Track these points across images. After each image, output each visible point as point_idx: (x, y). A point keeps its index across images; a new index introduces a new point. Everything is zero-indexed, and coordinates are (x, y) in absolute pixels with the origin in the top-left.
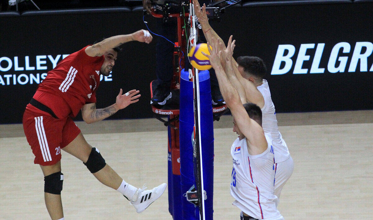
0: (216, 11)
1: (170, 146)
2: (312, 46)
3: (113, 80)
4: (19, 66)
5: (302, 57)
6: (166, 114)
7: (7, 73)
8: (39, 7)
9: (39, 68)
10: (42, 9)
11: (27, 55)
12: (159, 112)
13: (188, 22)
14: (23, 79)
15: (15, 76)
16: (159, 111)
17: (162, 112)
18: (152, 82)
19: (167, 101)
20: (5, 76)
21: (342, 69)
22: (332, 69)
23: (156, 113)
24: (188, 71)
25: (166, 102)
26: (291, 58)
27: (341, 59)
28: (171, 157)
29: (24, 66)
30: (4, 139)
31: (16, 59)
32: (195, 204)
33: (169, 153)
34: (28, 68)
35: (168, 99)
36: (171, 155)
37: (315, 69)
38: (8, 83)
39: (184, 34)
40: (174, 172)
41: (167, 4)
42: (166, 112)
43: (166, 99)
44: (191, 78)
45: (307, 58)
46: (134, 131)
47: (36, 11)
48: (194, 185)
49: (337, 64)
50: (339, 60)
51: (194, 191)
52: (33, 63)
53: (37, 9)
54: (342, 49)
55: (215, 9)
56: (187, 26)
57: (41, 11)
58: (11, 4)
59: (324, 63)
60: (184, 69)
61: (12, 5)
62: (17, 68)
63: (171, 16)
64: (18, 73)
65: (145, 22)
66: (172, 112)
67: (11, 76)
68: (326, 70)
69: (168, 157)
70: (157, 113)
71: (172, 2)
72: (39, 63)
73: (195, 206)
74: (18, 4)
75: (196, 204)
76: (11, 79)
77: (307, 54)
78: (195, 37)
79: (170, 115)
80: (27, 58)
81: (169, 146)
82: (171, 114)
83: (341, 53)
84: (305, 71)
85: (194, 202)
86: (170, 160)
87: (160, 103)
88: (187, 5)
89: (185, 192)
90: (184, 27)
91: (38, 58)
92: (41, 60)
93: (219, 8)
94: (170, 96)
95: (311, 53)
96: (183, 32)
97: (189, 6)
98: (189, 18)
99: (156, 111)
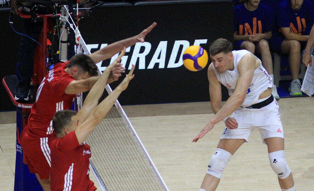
0: (88, 12)
6: (29, 108)
12: (21, 106)
13: (60, 22)
16: (22, 105)
17: (25, 106)
18: (4, 78)
23: (18, 107)
28: (20, 148)
35: (29, 95)
39: (56, 33)
41: (35, 6)
42: (29, 106)
55: (87, 9)
63: (38, 17)
65: (10, 22)
69: (17, 148)
70: (20, 107)
71: (40, 4)
86: (20, 151)
87: (25, 99)
88: (59, 6)
90: (56, 26)
93: (90, 8)
94: (29, 93)
96: (55, 31)
97: (61, 7)
98: (60, 19)
99: (19, 105)
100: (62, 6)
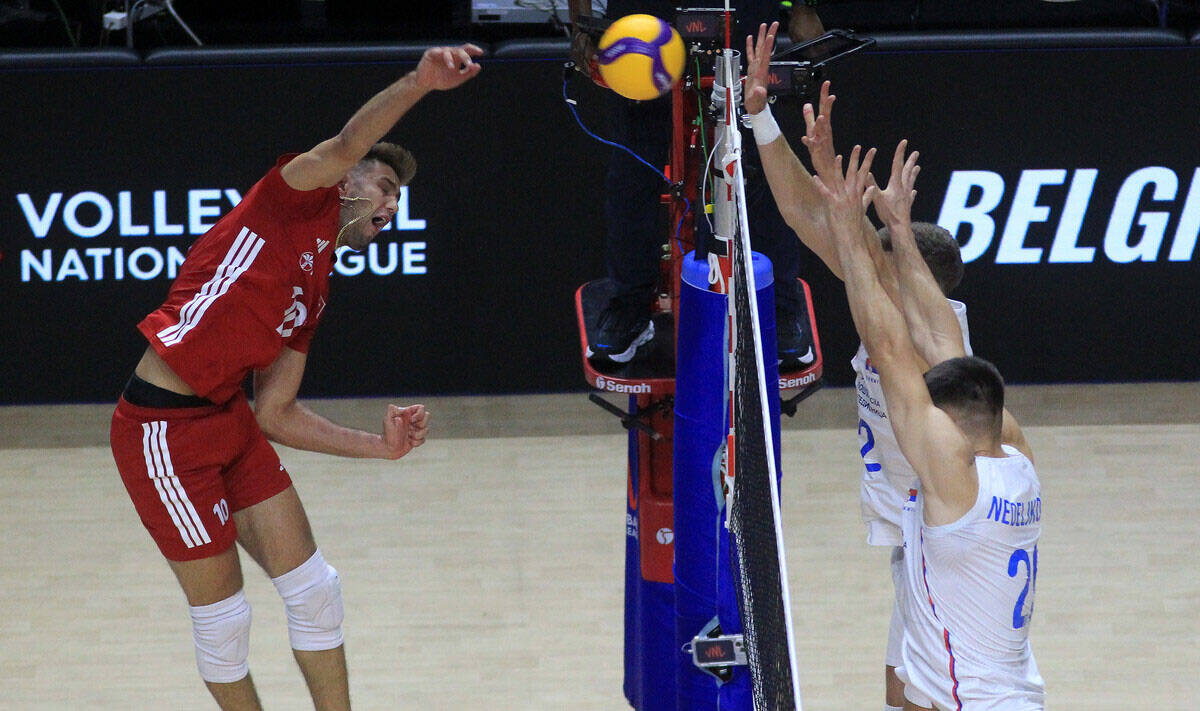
0: (800, 75)
1: (634, 492)
2: (1056, 176)
3: (428, 270)
4: (135, 221)
5: (1026, 210)
6: (630, 391)
7: (96, 242)
8: (199, 37)
9: (197, 228)
10: (209, 42)
11: (160, 188)
12: (606, 385)
13: (711, 108)
14: (146, 263)
15: (119, 252)
16: (608, 382)
17: (617, 386)
18: (580, 289)
19: (638, 348)
20: (90, 252)
21: (1148, 250)
22: (1117, 249)
24: (705, 259)
25: (634, 351)
26: (991, 214)
27: (1147, 218)
28: (635, 524)
29: (150, 222)
30: (86, 451)
31: (125, 198)
32: (717, 677)
33: (630, 511)
34: (163, 228)
35: (643, 342)
36: (638, 518)
37: (1066, 249)
38: (99, 275)
39: (698, 143)
40: (645, 572)
42: (630, 387)
43: (636, 342)
44: (714, 282)
45: (1042, 214)
46: (494, 432)
47: (192, 49)
48: (716, 618)
49: (1135, 235)
50: (1141, 222)
51: (717, 637)
52: (178, 212)
53: (192, 45)
54: (1150, 188)
55: (796, 66)
56: (706, 118)
57: (206, 49)
58: (112, 24)
59: (1093, 231)
60: (692, 254)
61: (113, 28)
62: (127, 228)
64: (131, 244)
65: (569, 101)
66: (649, 387)
67: (107, 251)
68: (1100, 254)
69: (628, 526)
70: (602, 387)
72: (196, 212)
73: (719, 683)
74: (134, 24)
75: (723, 677)
76: (109, 262)
77: (1039, 203)
78: (738, 156)
79: (641, 394)
80: (160, 197)
81: (631, 493)
82: (644, 391)
83: (1147, 201)
84: (1033, 256)
85: (715, 670)
86: (635, 534)
87: (614, 357)
88: (709, 52)
89: (690, 638)
90: (699, 121)
91: (195, 196)
92: (205, 203)
93: (809, 63)
94: (649, 334)
95: (1053, 198)
96: (694, 137)
97: (714, 54)
98: (713, 95)
99: (598, 380)
100: (718, 51)
